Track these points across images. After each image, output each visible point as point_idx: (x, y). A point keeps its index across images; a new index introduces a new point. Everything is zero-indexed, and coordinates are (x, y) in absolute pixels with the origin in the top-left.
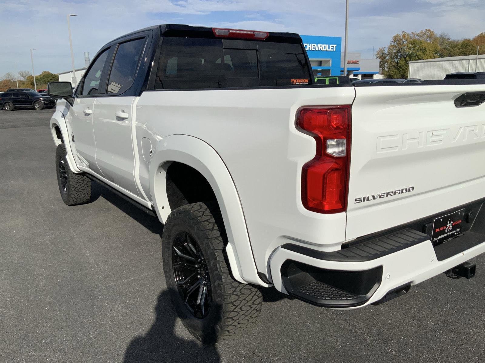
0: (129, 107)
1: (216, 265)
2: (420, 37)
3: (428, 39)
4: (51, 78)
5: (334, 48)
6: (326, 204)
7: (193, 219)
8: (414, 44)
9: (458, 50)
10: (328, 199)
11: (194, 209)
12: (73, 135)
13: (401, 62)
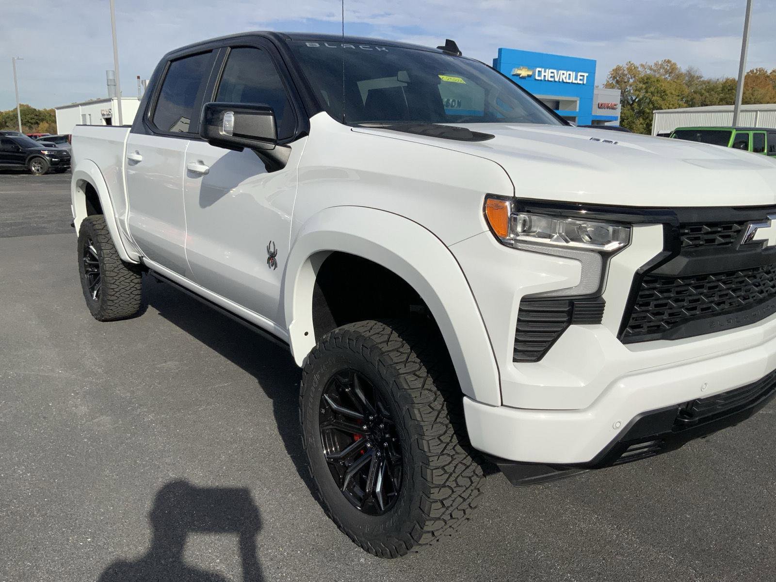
4: (33, 116)
5: (584, 78)
8: (647, 83)
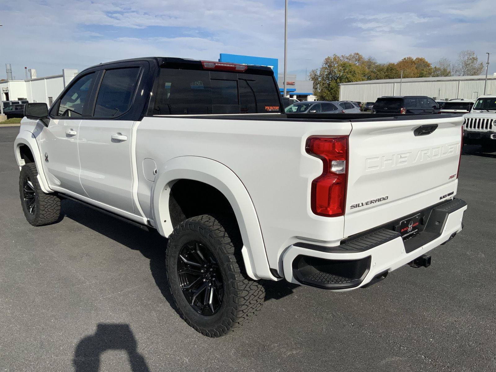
0: (129, 132)
1: (230, 266)
2: (350, 60)
3: (356, 62)
6: (330, 210)
7: (205, 228)
9: (383, 74)
10: (331, 206)
11: (204, 220)
12: (47, 156)
13: (332, 84)
